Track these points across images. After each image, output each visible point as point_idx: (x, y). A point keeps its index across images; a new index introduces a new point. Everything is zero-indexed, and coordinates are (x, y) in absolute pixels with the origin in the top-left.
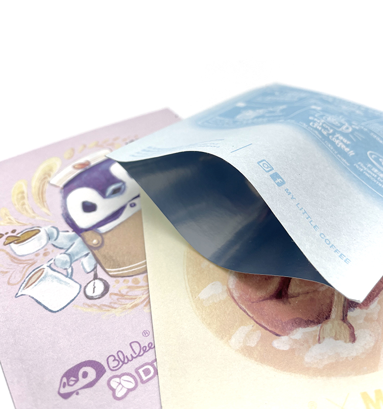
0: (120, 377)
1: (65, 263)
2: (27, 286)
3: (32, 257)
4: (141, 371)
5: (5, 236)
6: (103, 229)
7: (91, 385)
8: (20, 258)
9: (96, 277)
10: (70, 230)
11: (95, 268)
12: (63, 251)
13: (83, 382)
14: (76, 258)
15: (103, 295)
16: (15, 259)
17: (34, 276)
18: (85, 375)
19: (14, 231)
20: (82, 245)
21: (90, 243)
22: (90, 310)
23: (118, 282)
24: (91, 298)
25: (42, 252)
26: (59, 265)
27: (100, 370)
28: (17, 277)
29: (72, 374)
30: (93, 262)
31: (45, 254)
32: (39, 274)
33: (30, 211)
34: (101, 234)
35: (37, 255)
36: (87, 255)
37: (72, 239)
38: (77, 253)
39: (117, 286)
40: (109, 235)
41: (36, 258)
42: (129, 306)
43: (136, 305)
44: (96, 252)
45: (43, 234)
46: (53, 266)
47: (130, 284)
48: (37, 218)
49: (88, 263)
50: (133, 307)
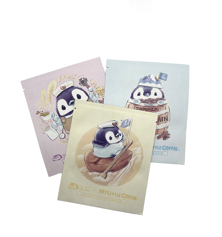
1: (55, 126)
2: (46, 131)
3: (47, 122)
5: (40, 113)
6: (67, 117)
7: (59, 160)
8: (45, 121)
9: (63, 133)
10: (58, 115)
11: (63, 129)
12: (55, 122)
13: (57, 159)
14: (58, 125)
15: (64, 138)
16: (43, 121)
17: (47, 128)
18: (58, 157)
19: (42, 112)
20: (60, 121)
21: (62, 121)
22: (60, 142)
24: (61, 138)
25: (50, 121)
26: (54, 126)
27: (61, 157)
28: (44, 128)
29: (55, 156)
30: (63, 127)
32: (49, 128)
33: (47, 105)
34: (66, 119)
35: (49, 121)
36: (61, 125)
37: (58, 119)
38: (59, 124)
39: (67, 136)
40: (68, 119)
41: (48, 122)
44: (63, 124)
45: (50, 114)
46: (52, 126)
48: (49, 109)
49: (61, 127)
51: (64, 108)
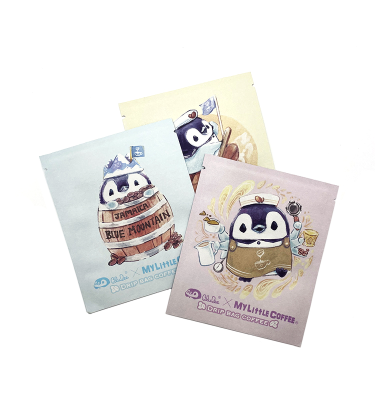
0: (203, 303)
1: (217, 247)
2: (200, 246)
3: (209, 234)
4: (209, 307)
5: (206, 216)
6: (240, 244)
7: (194, 298)
8: (205, 231)
9: (221, 263)
11: (224, 259)
12: (220, 241)
13: (193, 295)
15: (219, 272)
16: (203, 229)
17: (203, 244)
18: (195, 294)
19: (210, 216)
20: (227, 245)
21: (230, 246)
22: (211, 274)
23: (227, 271)
24: (214, 270)
25: (213, 235)
26: (215, 246)
27: (200, 297)
28: (199, 240)
29: (192, 290)
30: (226, 256)
31: (213, 237)
32: (206, 244)
35: (211, 235)
36: (226, 250)
37: (226, 239)
38: (223, 247)
39: (225, 272)
42: (222, 283)
43: (225, 285)
44: (229, 252)
45: (218, 226)
46: (212, 245)
47: (230, 276)
48: (222, 217)
49: (224, 254)
50: (223, 285)
51: (243, 229)
